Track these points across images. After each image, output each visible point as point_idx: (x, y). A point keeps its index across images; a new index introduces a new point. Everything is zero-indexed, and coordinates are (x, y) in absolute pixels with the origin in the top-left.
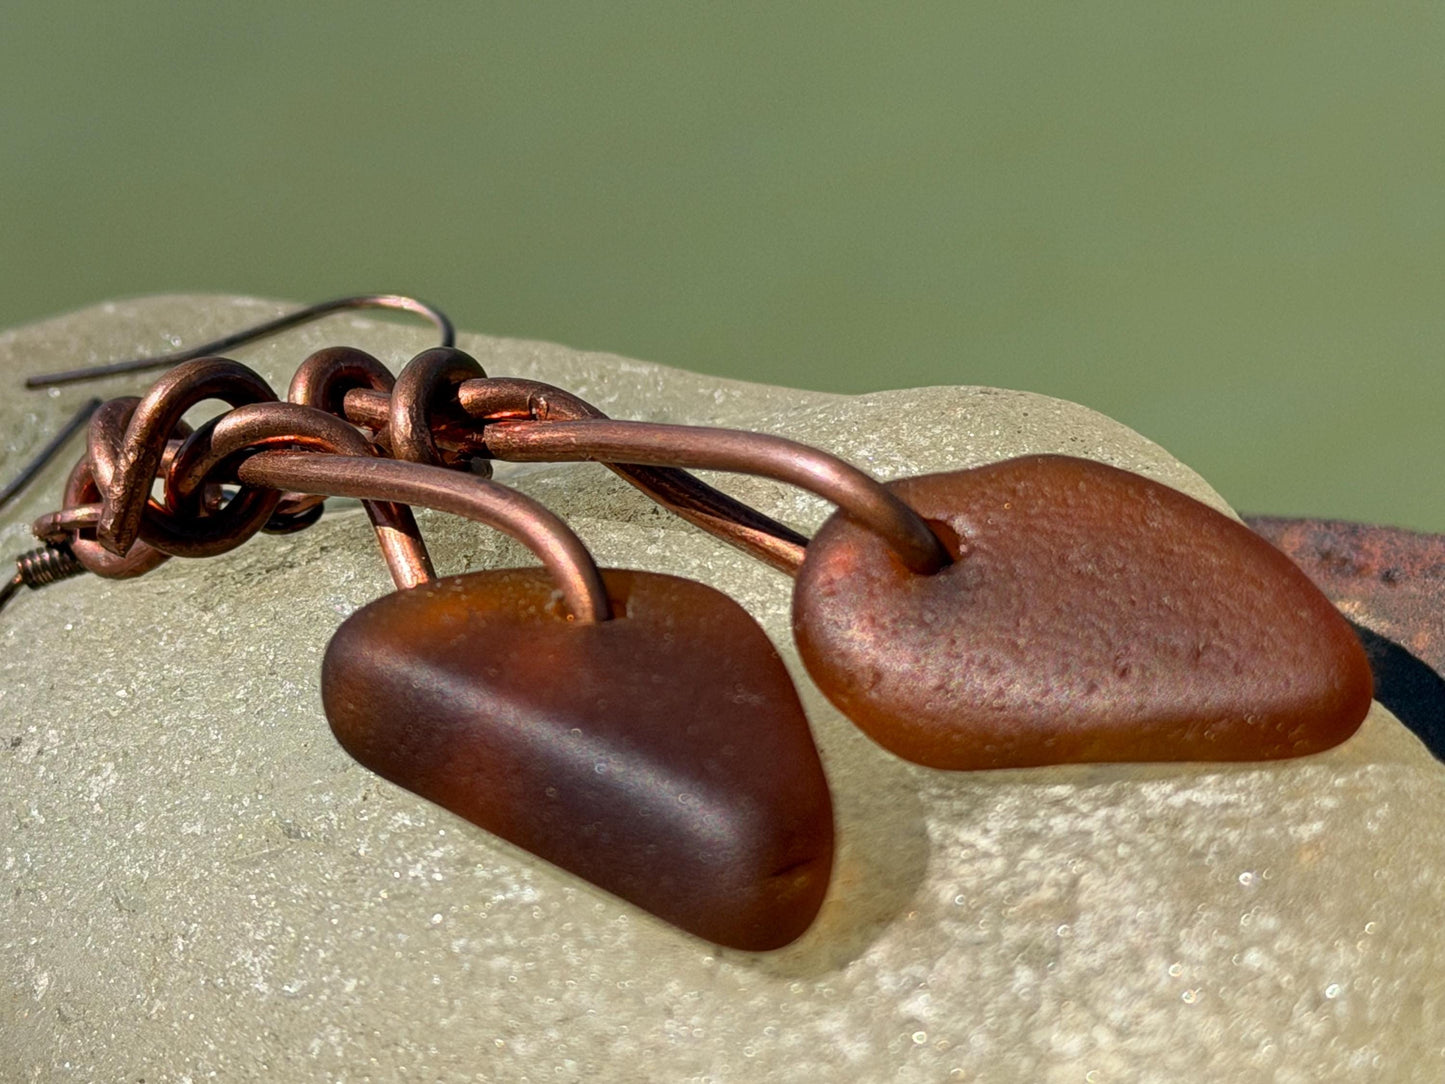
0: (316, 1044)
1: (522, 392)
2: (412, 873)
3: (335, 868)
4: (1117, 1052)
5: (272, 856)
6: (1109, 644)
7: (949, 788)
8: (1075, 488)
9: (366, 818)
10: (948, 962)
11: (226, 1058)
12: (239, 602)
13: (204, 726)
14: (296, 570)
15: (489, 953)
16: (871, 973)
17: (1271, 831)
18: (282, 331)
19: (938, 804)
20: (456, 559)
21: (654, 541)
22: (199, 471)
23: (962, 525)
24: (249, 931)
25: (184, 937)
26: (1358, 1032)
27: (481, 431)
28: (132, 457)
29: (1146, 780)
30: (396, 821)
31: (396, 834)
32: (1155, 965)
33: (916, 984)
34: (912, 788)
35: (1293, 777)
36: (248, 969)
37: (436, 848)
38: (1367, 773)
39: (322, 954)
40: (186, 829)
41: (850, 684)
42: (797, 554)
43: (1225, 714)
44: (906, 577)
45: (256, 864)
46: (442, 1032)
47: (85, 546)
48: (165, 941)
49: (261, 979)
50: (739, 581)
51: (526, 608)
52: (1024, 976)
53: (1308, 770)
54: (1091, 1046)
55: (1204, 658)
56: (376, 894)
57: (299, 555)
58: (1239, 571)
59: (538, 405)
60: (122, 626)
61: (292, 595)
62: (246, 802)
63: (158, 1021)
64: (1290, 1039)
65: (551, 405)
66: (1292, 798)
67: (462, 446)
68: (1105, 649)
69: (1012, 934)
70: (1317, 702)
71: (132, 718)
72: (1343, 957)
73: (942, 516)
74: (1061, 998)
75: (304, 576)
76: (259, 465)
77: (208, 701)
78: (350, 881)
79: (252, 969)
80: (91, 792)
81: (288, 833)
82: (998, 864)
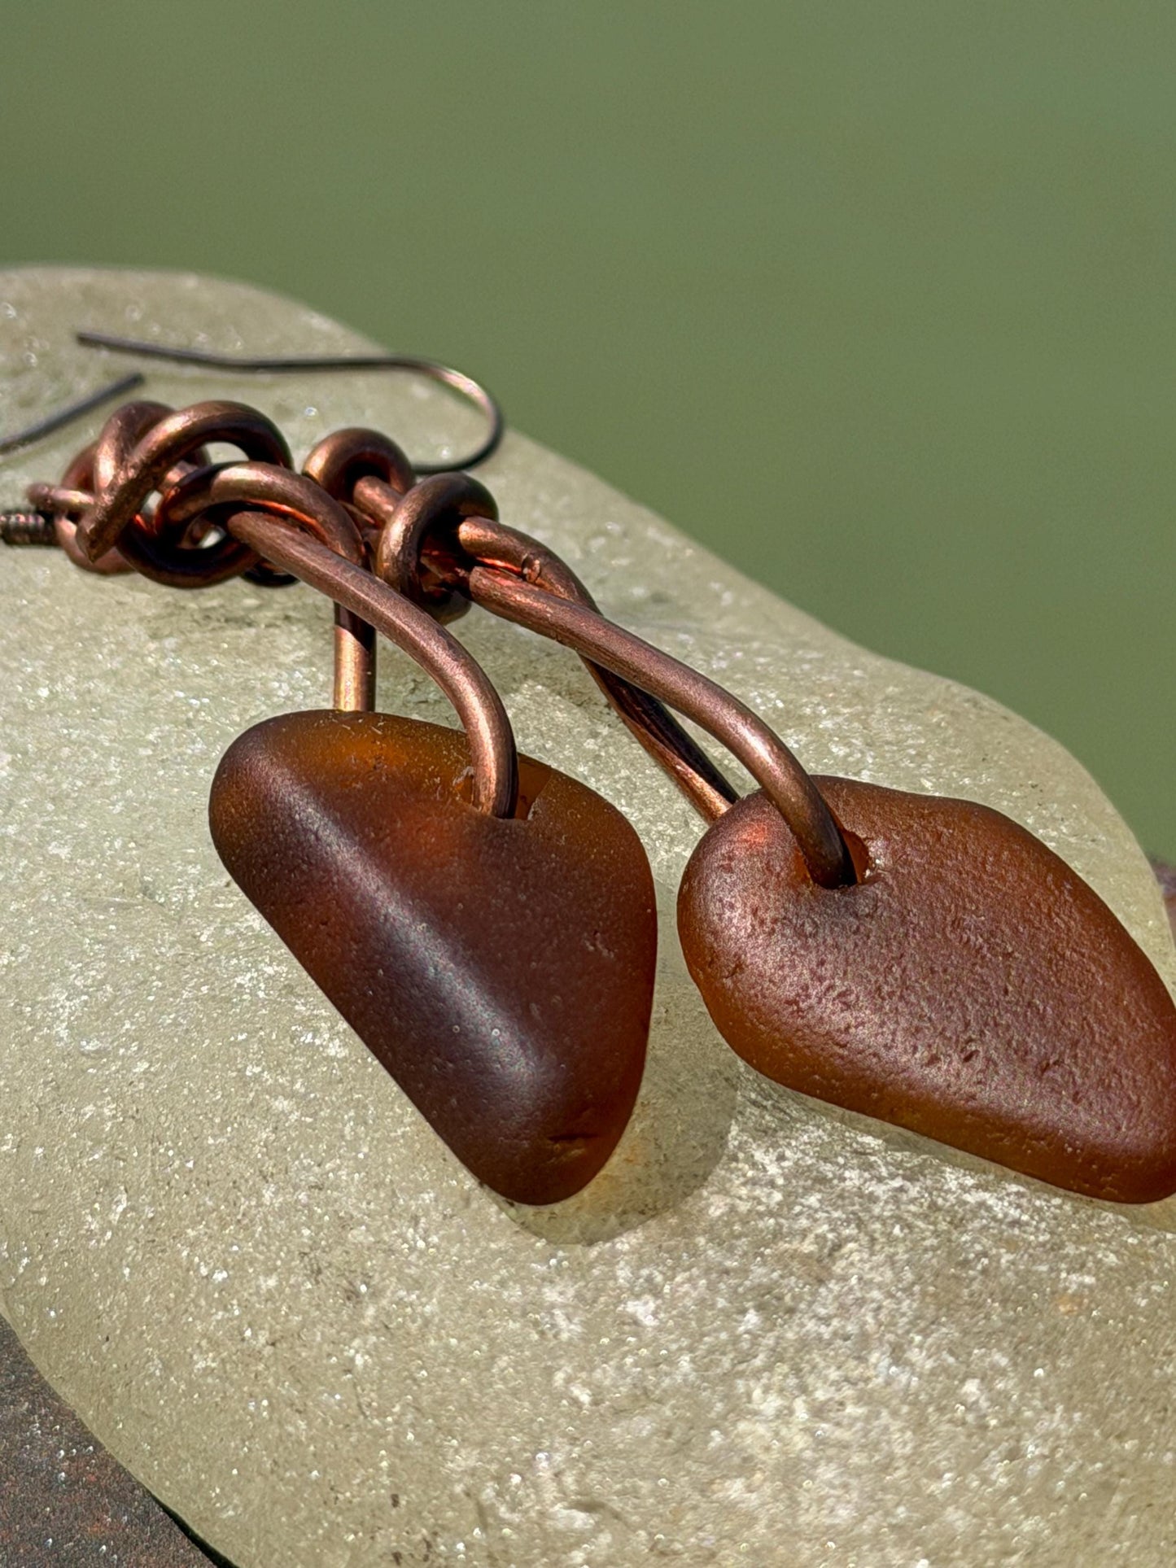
0: (89, 1109)
1: (520, 548)
2: (239, 980)
3: (173, 944)
4: (808, 1430)
5: (120, 907)
6: (967, 1025)
7: (768, 1097)
8: (997, 856)
9: (221, 905)
10: (689, 1280)
12: (187, 642)
13: (108, 753)
14: (252, 631)
15: (274, 1091)
16: (612, 1260)
17: (1044, 1268)
18: (341, 370)
19: (751, 1110)
20: (403, 681)
21: (595, 735)
22: (192, 507)
23: (876, 848)
24: (71, 973)
26: (1041, 1500)
27: (469, 570)
28: (132, 473)
29: (954, 1165)
30: (246, 920)
31: (241, 934)
32: (879, 1359)
33: (650, 1289)
34: (732, 1084)
35: (1090, 1218)
36: (56, 1010)
37: (270, 965)
38: (1164, 1240)
39: (128, 1026)
40: (53, 849)
42: (722, 806)
43: (1048, 1134)
44: (804, 880)
45: (105, 909)
46: (204, 1149)
47: (68, 528)
49: (65, 1024)
50: (659, 808)
51: (432, 775)
52: (752, 1318)
53: (1109, 1216)
54: (785, 1414)
55: (1050, 1074)
56: (197, 987)
57: (261, 615)
58: (1118, 999)
59: (531, 566)
60: (72, 623)
61: (240, 655)
62: (118, 844)
65: (545, 570)
66: (1078, 1241)
67: (448, 576)
68: (960, 1028)
69: (759, 1273)
70: (1139, 1158)
72: (1056, 1420)
73: (861, 834)
74: (777, 1356)
75: (257, 640)
76: (249, 524)
77: (120, 732)
78: (179, 964)
79: (61, 1011)
81: (145, 890)
82: (778, 1196)
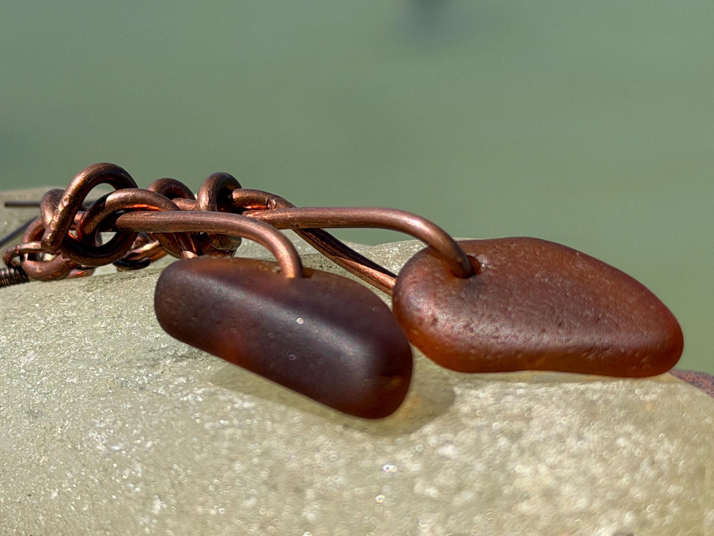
0: (127, 472)
1: (264, 197)
4: (549, 474)
5: (112, 393)
6: (554, 312)
8: (540, 249)
10: (464, 433)
11: (77, 481)
12: (106, 289)
15: (224, 427)
16: (424, 436)
22: (97, 219)
23: (484, 261)
24: (97, 423)
25: (61, 427)
26: (674, 477)
30: (178, 381)
32: (571, 442)
33: (448, 442)
36: (94, 440)
37: (199, 389)
39: (135, 431)
40: (68, 380)
41: (421, 324)
43: (610, 347)
44: (453, 279)
47: (29, 263)
48: (51, 429)
49: (101, 444)
51: (263, 268)
52: (503, 441)
54: (536, 472)
55: (601, 321)
57: (138, 275)
59: (271, 203)
61: (133, 288)
63: (42, 466)
64: (638, 476)
65: (278, 204)
68: (551, 314)
69: (497, 425)
71: (46, 332)
72: (666, 446)
73: (473, 255)
74: (522, 451)
76: (128, 218)
79: (97, 440)
80: (21, 363)
82: (491, 401)
